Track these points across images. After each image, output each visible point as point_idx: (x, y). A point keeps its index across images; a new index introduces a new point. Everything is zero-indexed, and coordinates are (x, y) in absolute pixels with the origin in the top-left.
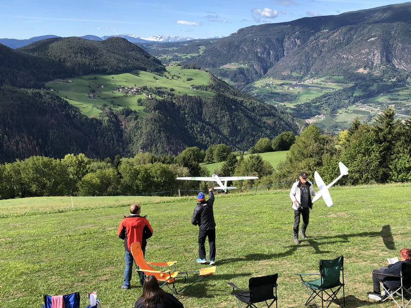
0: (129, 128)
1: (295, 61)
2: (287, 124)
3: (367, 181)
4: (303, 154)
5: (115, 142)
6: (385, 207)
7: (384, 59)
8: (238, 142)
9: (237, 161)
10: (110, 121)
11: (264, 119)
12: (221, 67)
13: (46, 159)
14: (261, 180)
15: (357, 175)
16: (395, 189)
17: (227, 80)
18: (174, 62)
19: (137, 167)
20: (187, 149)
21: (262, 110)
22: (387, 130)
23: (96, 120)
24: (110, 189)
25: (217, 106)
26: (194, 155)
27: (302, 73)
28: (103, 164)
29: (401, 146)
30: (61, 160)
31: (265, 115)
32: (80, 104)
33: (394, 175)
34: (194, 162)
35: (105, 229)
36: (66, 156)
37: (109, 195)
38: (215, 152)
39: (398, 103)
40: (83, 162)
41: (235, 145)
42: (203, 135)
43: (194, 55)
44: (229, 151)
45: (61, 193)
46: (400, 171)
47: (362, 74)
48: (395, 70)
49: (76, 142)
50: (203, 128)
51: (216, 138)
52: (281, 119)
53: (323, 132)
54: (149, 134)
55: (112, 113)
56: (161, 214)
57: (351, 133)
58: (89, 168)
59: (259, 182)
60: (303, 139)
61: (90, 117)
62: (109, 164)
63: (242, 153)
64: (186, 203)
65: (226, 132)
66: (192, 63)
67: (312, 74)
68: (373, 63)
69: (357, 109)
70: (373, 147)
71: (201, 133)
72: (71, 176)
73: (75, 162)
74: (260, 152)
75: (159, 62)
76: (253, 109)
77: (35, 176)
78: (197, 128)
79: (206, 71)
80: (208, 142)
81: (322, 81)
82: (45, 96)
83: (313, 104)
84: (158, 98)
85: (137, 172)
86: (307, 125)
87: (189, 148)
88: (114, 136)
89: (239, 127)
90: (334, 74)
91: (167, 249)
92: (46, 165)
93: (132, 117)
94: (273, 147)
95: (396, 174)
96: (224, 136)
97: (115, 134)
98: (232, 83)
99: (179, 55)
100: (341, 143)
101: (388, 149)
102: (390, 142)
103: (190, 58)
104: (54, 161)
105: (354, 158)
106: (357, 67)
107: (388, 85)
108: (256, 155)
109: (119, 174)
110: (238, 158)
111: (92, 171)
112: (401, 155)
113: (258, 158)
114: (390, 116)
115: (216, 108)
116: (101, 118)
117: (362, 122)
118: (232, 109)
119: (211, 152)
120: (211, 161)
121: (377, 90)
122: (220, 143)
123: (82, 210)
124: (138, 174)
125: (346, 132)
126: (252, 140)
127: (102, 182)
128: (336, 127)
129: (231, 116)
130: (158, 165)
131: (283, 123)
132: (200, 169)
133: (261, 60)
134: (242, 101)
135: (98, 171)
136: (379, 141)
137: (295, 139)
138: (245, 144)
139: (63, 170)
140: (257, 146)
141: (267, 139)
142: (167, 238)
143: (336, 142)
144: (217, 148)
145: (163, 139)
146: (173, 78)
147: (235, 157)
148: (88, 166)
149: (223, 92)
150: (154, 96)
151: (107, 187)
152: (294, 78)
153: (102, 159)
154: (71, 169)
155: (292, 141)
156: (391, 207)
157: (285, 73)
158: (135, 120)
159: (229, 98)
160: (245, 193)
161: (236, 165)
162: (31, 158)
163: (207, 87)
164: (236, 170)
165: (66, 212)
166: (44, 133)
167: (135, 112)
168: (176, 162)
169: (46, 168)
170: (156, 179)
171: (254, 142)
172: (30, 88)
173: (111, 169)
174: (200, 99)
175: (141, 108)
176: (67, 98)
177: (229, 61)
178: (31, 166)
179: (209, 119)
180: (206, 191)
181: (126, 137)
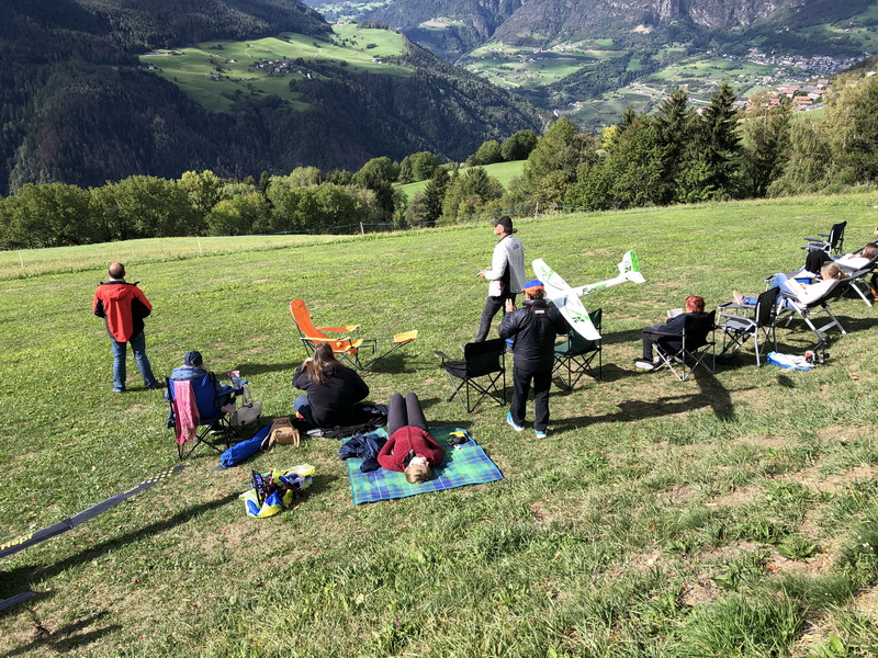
0: (279, 129)
1: (537, 14)
2: (524, 118)
3: (641, 203)
4: (548, 164)
5: (259, 151)
6: (666, 239)
7: (677, 10)
8: (450, 149)
9: (448, 178)
10: (248, 118)
11: (490, 110)
12: (421, 25)
13: (153, 180)
14: (485, 207)
15: (627, 195)
16: (682, 213)
17: (430, 47)
18: (346, 17)
19: (294, 189)
20: (372, 161)
21: (486, 95)
22: (675, 123)
23: (227, 116)
24: (256, 225)
25: (415, 90)
26: (382, 171)
27: (548, 34)
28: (242, 186)
29: (694, 149)
30: (176, 182)
31: (492, 104)
32: (197, 91)
33: (681, 193)
34: (382, 182)
35: (251, 282)
36: (184, 175)
37: (256, 233)
38: (415, 165)
39: (693, 82)
40: (211, 183)
41: (445, 154)
42: (396, 137)
43: (377, 5)
44: (439, 161)
45: (182, 233)
46: (691, 186)
47: (641, 34)
48: (692, 26)
49: (198, 152)
50: (395, 126)
51: (415, 142)
52: (516, 110)
53: (578, 130)
54: (311, 137)
55: (251, 105)
56: (334, 259)
57: (621, 129)
58: (221, 193)
59: (482, 210)
60: (549, 140)
61: (218, 111)
62: (252, 187)
63: (456, 166)
64: (372, 243)
65: (431, 132)
66: (374, 19)
67: (563, 36)
68: (659, 15)
69: (631, 92)
70: (653, 150)
71: (392, 134)
72: (195, 206)
73: (199, 183)
74: (483, 164)
75: (321, 18)
76: (473, 95)
77: (139, 206)
78: (386, 126)
79: (398, 32)
80: (404, 149)
81: (579, 47)
82: (141, 78)
83: (566, 86)
84: (322, 77)
85: (296, 199)
86: (555, 118)
87: (374, 159)
88: (256, 142)
90: (599, 35)
92: (154, 189)
93: (282, 111)
94: (504, 155)
95: (685, 192)
96: (428, 139)
97: (257, 138)
99: (353, 5)
100: (605, 145)
101: (675, 153)
102: (678, 142)
103: (370, 9)
104: (166, 182)
105: (623, 169)
106: (633, 24)
107: (680, 53)
108: (477, 167)
109: (268, 201)
110: (451, 173)
111: (227, 197)
112: (693, 162)
113: (480, 172)
114: (680, 102)
115: (415, 94)
116: (234, 113)
117: (637, 112)
118: (440, 94)
119: (409, 165)
120: (409, 180)
121: (662, 62)
122: (422, 151)
124: (298, 201)
125: (613, 128)
126: (471, 145)
127: (242, 214)
128: (599, 122)
129: (438, 106)
130: (327, 187)
131: (518, 116)
132: (392, 192)
133: (484, 13)
134: (456, 81)
135: (236, 197)
136: (661, 142)
137: (536, 142)
138: (460, 151)
139: (182, 198)
140: (479, 154)
141: (494, 143)
142: (345, 293)
143: (597, 144)
144: (417, 158)
145: (334, 145)
146: (344, 44)
147: (445, 172)
148: (219, 190)
149: (426, 67)
150: (315, 75)
151: (251, 222)
152: (536, 43)
153: (241, 180)
154: (193, 195)
155: (532, 145)
156: (675, 240)
157: (521, 35)
158: (287, 115)
159: (434, 77)
160: (460, 226)
161: (448, 184)
162: (130, 178)
163: (399, 58)
164: (448, 192)
165: (190, 258)
166: (146, 139)
167: (287, 102)
168: (355, 181)
169: (155, 193)
170: (325, 209)
171: (474, 149)
172: (115, 65)
173: (255, 194)
174: (390, 80)
175: (297, 95)
176: (176, 79)
177: (433, 14)
178: (131, 191)
179: (404, 111)
180: (403, 225)
181: (274, 142)
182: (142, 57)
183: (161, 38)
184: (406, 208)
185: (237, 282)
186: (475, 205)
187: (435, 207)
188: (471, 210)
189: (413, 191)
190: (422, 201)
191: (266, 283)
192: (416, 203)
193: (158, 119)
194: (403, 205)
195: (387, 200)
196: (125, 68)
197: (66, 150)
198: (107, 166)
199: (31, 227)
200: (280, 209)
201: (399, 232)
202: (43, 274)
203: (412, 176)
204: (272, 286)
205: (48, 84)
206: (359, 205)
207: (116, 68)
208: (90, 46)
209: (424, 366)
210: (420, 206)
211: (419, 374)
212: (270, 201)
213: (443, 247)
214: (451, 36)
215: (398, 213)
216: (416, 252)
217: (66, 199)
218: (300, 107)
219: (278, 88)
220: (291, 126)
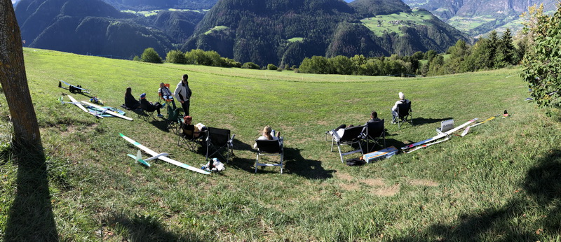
10: (386, 38)
15: (479, 65)
27: (472, 14)
32: (374, 30)
38: (428, 54)
46: (498, 61)
47: (499, 14)
54: (404, 45)
55: (388, 34)
67: (476, 15)
68: (504, 8)
81: (481, 17)
84: (408, 26)
90: (487, 14)
98: (441, 19)
102: (494, 47)
106: (497, 10)
112: (499, 53)
116: (382, 37)
118: (441, 32)
120: (425, 59)
132: (419, 63)
134: (446, 28)
149: (437, 23)
150: (406, 25)
152: (469, 16)
157: (464, 14)
175: (401, 31)
176: (369, 27)
181: (393, 46)
182: (361, 21)
183: (367, 14)
190: (426, 66)
192: (424, 66)
194: (420, 67)
195: (417, 65)
196: (356, 24)
197: (339, 47)
203: (428, 58)
205: (338, 28)
207: (354, 24)
208: (349, 17)
212: (384, 65)
214: (445, 14)
218: (401, 35)
219: (395, 29)
220: (398, 41)
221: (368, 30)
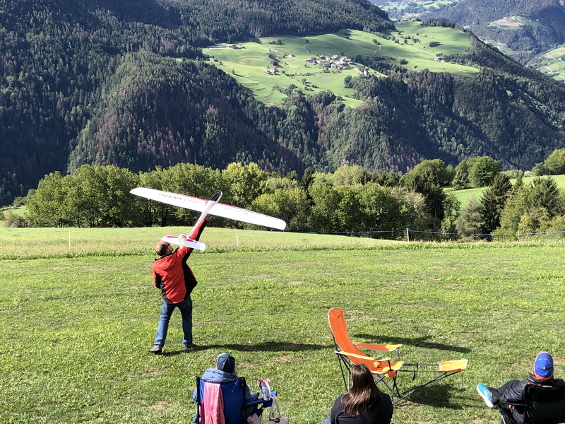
0: (328, 125)
5: (306, 147)
8: (515, 155)
9: (510, 187)
10: (299, 113)
12: (492, 24)
13: (199, 169)
14: (552, 222)
17: (500, 46)
18: (410, 15)
19: (337, 187)
20: (424, 162)
21: (561, 100)
23: (278, 110)
24: (294, 221)
25: (479, 91)
26: (434, 174)
28: (284, 181)
30: (221, 172)
32: (253, 84)
34: (433, 186)
35: (286, 283)
36: (230, 166)
37: (293, 230)
38: (472, 171)
40: (254, 175)
41: (508, 160)
42: (453, 139)
43: (445, 3)
44: (497, 169)
45: (219, 223)
49: (245, 144)
50: (452, 128)
51: (475, 146)
54: (360, 135)
55: (303, 100)
58: (264, 186)
59: (549, 226)
61: (269, 104)
62: (295, 182)
63: (520, 174)
64: (418, 253)
65: (493, 136)
66: (440, 17)
71: (449, 136)
72: (236, 197)
73: (243, 175)
74: (553, 173)
75: (384, 15)
76: (546, 98)
78: (442, 128)
79: (465, 31)
80: (460, 153)
82: (202, 70)
84: (379, 75)
85: (338, 197)
87: (426, 161)
88: (304, 137)
89: (517, 129)
91: (384, 323)
92: (199, 178)
93: (334, 107)
96: (490, 143)
97: (306, 133)
98: (509, 52)
99: (420, 3)
103: (437, 7)
104: (212, 172)
108: (545, 177)
109: (309, 197)
110: (513, 182)
111: (268, 191)
113: (549, 183)
115: (478, 95)
116: (285, 107)
118: (506, 96)
119: (465, 169)
120: (463, 185)
122: (481, 155)
123: (252, 251)
124: (339, 200)
126: (540, 152)
127: (282, 209)
129: (504, 109)
130: (372, 187)
132: (443, 197)
134: (526, 83)
135: (278, 191)
138: (526, 158)
139: (224, 187)
140: (548, 163)
142: (385, 305)
144: (476, 163)
145: (384, 144)
146: (406, 42)
147: (507, 179)
148: (262, 183)
149: (492, 67)
150: (371, 71)
151: (290, 218)
153: (284, 174)
154: (236, 187)
158: (338, 112)
159: (502, 77)
160: (522, 242)
161: (509, 194)
162: (177, 166)
163: (464, 57)
164: (508, 202)
165: (228, 252)
166: (198, 128)
167: (340, 99)
168: (403, 183)
169: (200, 182)
170: (368, 210)
171: (543, 156)
172: (180, 57)
173: (297, 190)
174: (452, 79)
175: (351, 92)
176: (233, 73)
177: (506, 12)
178: (178, 178)
179: (465, 112)
180: (453, 235)
181: (322, 138)
182: (205, 51)
183: (225, 33)
184: (457, 216)
185: (273, 281)
186: (540, 219)
187: (492, 217)
188: (535, 224)
189: (468, 198)
190: (478, 209)
191: (302, 285)
192: (470, 211)
193: (211, 110)
194: (454, 212)
195: (437, 206)
196: (188, 61)
197: (123, 135)
198: (158, 152)
199: (81, 206)
200: (320, 207)
201: (449, 243)
202: (88, 255)
203: (468, 182)
204: (308, 289)
205: (117, 73)
206: (404, 209)
207: (179, 60)
208: (159, 39)
209: (471, 403)
210: (474, 215)
211: (465, 413)
212: (311, 198)
213: (501, 266)
214: (524, 35)
215: (447, 221)
216: (469, 268)
217: (117, 182)
218: (353, 104)
219: (333, 83)
220: (341, 124)
221: (231, 84)
